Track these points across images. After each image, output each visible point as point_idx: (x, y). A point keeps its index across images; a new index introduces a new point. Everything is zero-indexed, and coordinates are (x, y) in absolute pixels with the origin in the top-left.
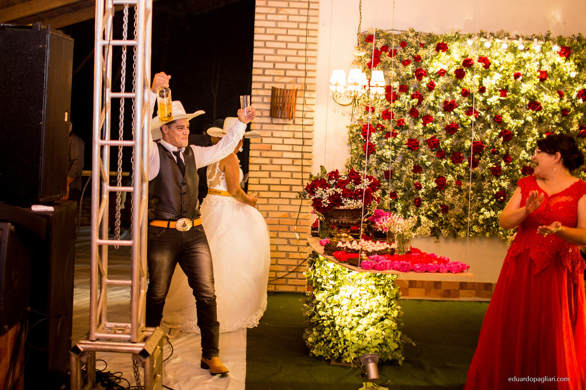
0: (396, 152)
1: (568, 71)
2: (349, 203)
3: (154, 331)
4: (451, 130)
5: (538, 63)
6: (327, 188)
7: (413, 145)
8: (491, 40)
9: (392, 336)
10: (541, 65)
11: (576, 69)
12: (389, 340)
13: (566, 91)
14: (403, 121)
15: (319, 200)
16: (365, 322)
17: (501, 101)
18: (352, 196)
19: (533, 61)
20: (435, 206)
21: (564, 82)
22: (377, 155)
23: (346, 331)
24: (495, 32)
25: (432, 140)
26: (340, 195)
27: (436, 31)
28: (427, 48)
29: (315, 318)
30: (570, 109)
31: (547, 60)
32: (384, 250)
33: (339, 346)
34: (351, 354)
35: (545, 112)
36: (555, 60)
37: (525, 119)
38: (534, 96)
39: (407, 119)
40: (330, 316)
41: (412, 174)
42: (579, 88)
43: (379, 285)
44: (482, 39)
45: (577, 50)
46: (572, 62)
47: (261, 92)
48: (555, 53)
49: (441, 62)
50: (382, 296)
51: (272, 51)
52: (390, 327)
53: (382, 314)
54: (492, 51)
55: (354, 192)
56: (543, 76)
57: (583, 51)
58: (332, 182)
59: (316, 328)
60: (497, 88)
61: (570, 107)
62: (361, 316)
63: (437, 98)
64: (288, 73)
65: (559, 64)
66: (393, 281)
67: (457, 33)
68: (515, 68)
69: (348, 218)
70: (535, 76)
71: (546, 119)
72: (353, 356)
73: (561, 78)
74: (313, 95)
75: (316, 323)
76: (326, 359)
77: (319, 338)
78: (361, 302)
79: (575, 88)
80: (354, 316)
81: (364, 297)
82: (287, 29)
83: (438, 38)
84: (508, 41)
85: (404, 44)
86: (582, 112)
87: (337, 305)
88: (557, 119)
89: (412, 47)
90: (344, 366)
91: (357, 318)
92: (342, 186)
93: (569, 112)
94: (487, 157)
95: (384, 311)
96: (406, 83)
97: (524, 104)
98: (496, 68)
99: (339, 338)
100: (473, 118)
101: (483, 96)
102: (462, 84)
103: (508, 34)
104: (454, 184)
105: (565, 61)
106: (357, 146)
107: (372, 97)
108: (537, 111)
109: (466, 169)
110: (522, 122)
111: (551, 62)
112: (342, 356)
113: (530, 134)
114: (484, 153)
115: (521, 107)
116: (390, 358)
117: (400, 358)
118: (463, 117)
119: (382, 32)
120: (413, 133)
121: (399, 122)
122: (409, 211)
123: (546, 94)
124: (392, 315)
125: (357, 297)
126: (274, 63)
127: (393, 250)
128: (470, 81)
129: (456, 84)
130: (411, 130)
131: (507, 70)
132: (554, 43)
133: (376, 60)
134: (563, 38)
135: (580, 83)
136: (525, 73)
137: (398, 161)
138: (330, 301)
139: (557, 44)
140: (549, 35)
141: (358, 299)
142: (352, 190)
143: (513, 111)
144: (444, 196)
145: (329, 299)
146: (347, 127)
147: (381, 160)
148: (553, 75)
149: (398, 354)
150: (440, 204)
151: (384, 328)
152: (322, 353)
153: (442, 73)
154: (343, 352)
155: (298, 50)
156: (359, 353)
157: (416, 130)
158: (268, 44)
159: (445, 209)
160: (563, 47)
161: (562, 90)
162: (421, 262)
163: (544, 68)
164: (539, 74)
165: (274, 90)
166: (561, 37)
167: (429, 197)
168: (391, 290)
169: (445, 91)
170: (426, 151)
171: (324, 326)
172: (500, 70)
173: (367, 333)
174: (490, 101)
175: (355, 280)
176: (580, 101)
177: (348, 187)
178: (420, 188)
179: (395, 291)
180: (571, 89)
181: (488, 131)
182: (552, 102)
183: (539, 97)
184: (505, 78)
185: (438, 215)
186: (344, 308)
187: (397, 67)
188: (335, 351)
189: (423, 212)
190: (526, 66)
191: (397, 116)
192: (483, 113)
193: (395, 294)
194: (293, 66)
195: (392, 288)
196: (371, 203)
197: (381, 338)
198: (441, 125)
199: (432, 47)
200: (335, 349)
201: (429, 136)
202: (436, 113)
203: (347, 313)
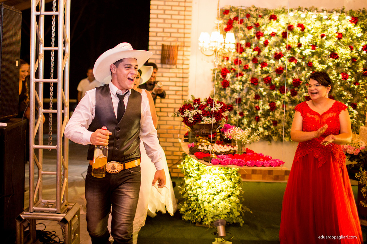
0: (243, 86)
1: (356, 33)
2: (206, 120)
3: (73, 206)
4: (279, 71)
5: (336, 28)
6: (192, 110)
7: (255, 82)
8: (305, 13)
9: (236, 207)
10: (338, 29)
11: (361, 32)
12: (234, 210)
13: (355, 46)
14: (248, 66)
15: (187, 118)
16: (217, 198)
17: (312, 52)
18: (208, 115)
19: (333, 26)
20: (269, 121)
21: (353, 40)
22: (231, 88)
23: (206, 204)
24: (308, 8)
25: (267, 78)
26: (200, 114)
27: (269, 7)
28: (263, 18)
29: (185, 195)
30: (357, 58)
31: (342, 26)
32: (228, 151)
33: (201, 213)
34: (209, 219)
35: (341, 60)
36: (347, 26)
37: (327, 64)
38: (333, 49)
39: (251, 65)
40: (195, 194)
41: (253, 100)
42: (363, 44)
43: (227, 174)
44: (300, 12)
45: (362, 19)
46: (358, 27)
47: (155, 48)
48: (347, 21)
49: (273, 27)
50: (230, 181)
51: (162, 21)
52: (235, 202)
53: (230, 193)
54: (306, 19)
55: (210, 112)
56: (340, 36)
57: (366, 20)
58: (196, 106)
59: (186, 202)
60: (309, 44)
61: (357, 56)
62: (215, 194)
63: (270, 51)
64: (173, 35)
65: (350, 29)
66: (236, 171)
67: (283, 8)
68: (321, 31)
69: (206, 130)
70: (335, 36)
71: (342, 64)
72: (210, 220)
73: (352, 37)
74: (189, 49)
75: (186, 198)
76: (193, 222)
77: (188, 208)
78: (215, 185)
79: (360, 44)
80: (211, 194)
81: (217, 182)
82: (172, 6)
83: (270, 11)
84: (317, 13)
85: (248, 16)
86: (365, 59)
87: (199, 187)
88: (349, 64)
89: (254, 17)
90: (204, 227)
91: (213, 195)
92: (202, 108)
93: (356, 59)
94: (302, 89)
95: (231, 191)
96: (250, 41)
97: (327, 54)
98: (309, 31)
99: (201, 209)
100: (293, 64)
101: (300, 49)
102: (286, 42)
103: (317, 9)
104: (281, 107)
105: (354, 26)
106: (218, 82)
107: (226, 50)
108: (336, 59)
109: (289, 97)
110: (326, 66)
111: (345, 27)
112: (203, 220)
113: (331, 74)
114: (300, 87)
115: (325, 57)
116: (235, 221)
117: (241, 222)
118: (287, 63)
119: (234, 8)
120: (254, 74)
121: (245, 67)
122: (252, 124)
123: (341, 48)
124: (236, 194)
125: (213, 182)
126: (163, 28)
127: (235, 151)
128: (292, 39)
129: (282, 41)
130: (253, 72)
131: (316, 33)
132: (347, 14)
133: (229, 26)
134: (353, 11)
135: (364, 41)
136: (327, 34)
137: (244, 92)
138: (195, 184)
139: (349, 15)
140: (343, 9)
141: (214, 183)
142: (209, 111)
143: (320, 59)
144: (274, 114)
145: (195, 183)
146: (211, 70)
147: (233, 91)
148: (347, 35)
149: (240, 219)
150: (272, 120)
151: (231, 202)
152: (190, 218)
153: (273, 34)
154: (204, 218)
155: (179, 20)
156: (214, 218)
157: (256, 72)
158: (160, 16)
159: (275, 123)
160: (353, 17)
161: (352, 45)
162: (252, 160)
163: (340, 31)
164: (337, 35)
165: (163, 46)
166: (351, 10)
167: (264, 115)
168: (235, 177)
169: (276, 46)
170: (263, 85)
171: (191, 200)
172: (311, 32)
173: (219, 205)
174: (304, 53)
175: (211, 170)
176: (364, 52)
177: (206, 109)
178: (259, 109)
179: (238, 178)
180: (358, 44)
181: (304, 72)
182: (346, 53)
183: (337, 50)
184: (315, 38)
185: (270, 127)
186: (204, 189)
187: (244, 31)
188: (198, 217)
189: (261, 125)
190: (328, 30)
191: (244, 63)
192: (300, 61)
193: (238, 179)
194: (175, 30)
195: (236, 176)
196: (221, 120)
197: (228, 208)
198: (272, 69)
199: (267, 18)
200: (198, 215)
201: (265, 76)
202: (269, 60)
203: (206, 192)
